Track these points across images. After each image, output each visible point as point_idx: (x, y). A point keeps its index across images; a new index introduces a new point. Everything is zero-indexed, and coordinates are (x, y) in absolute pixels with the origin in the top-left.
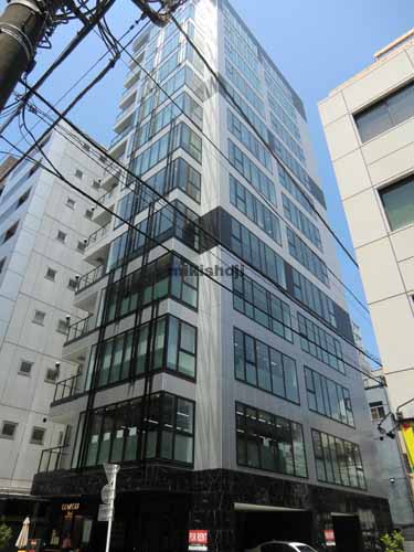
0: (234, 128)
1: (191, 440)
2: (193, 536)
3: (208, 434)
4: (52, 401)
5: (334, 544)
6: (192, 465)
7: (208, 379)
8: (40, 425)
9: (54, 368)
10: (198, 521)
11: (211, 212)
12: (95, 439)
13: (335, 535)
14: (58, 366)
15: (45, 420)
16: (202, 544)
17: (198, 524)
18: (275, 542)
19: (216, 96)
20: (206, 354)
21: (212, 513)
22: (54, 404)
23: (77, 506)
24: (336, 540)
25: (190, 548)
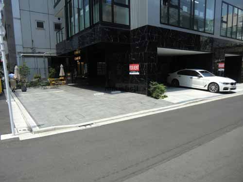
2: (132, 67)
4: (54, 4)
5: (223, 70)
10: (134, 59)
13: (225, 66)
15: (59, 19)
16: (136, 71)
17: (134, 61)
18: (186, 69)
21: (141, 54)
22: (55, 6)
23: (80, 58)
24: (225, 68)
25: (130, 73)
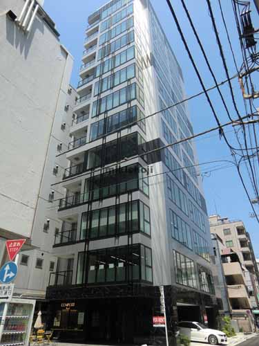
0: (161, 90)
1: (150, 269)
2: (154, 319)
3: (161, 267)
4: (53, 244)
6: (152, 283)
7: (159, 237)
8: (40, 257)
9: (46, 223)
11: (153, 141)
12: (92, 268)
14: (48, 221)
15: (43, 254)
16: (164, 324)
19: (150, 68)
20: (157, 222)
22: (55, 246)
23: (73, 305)
25: (154, 326)
